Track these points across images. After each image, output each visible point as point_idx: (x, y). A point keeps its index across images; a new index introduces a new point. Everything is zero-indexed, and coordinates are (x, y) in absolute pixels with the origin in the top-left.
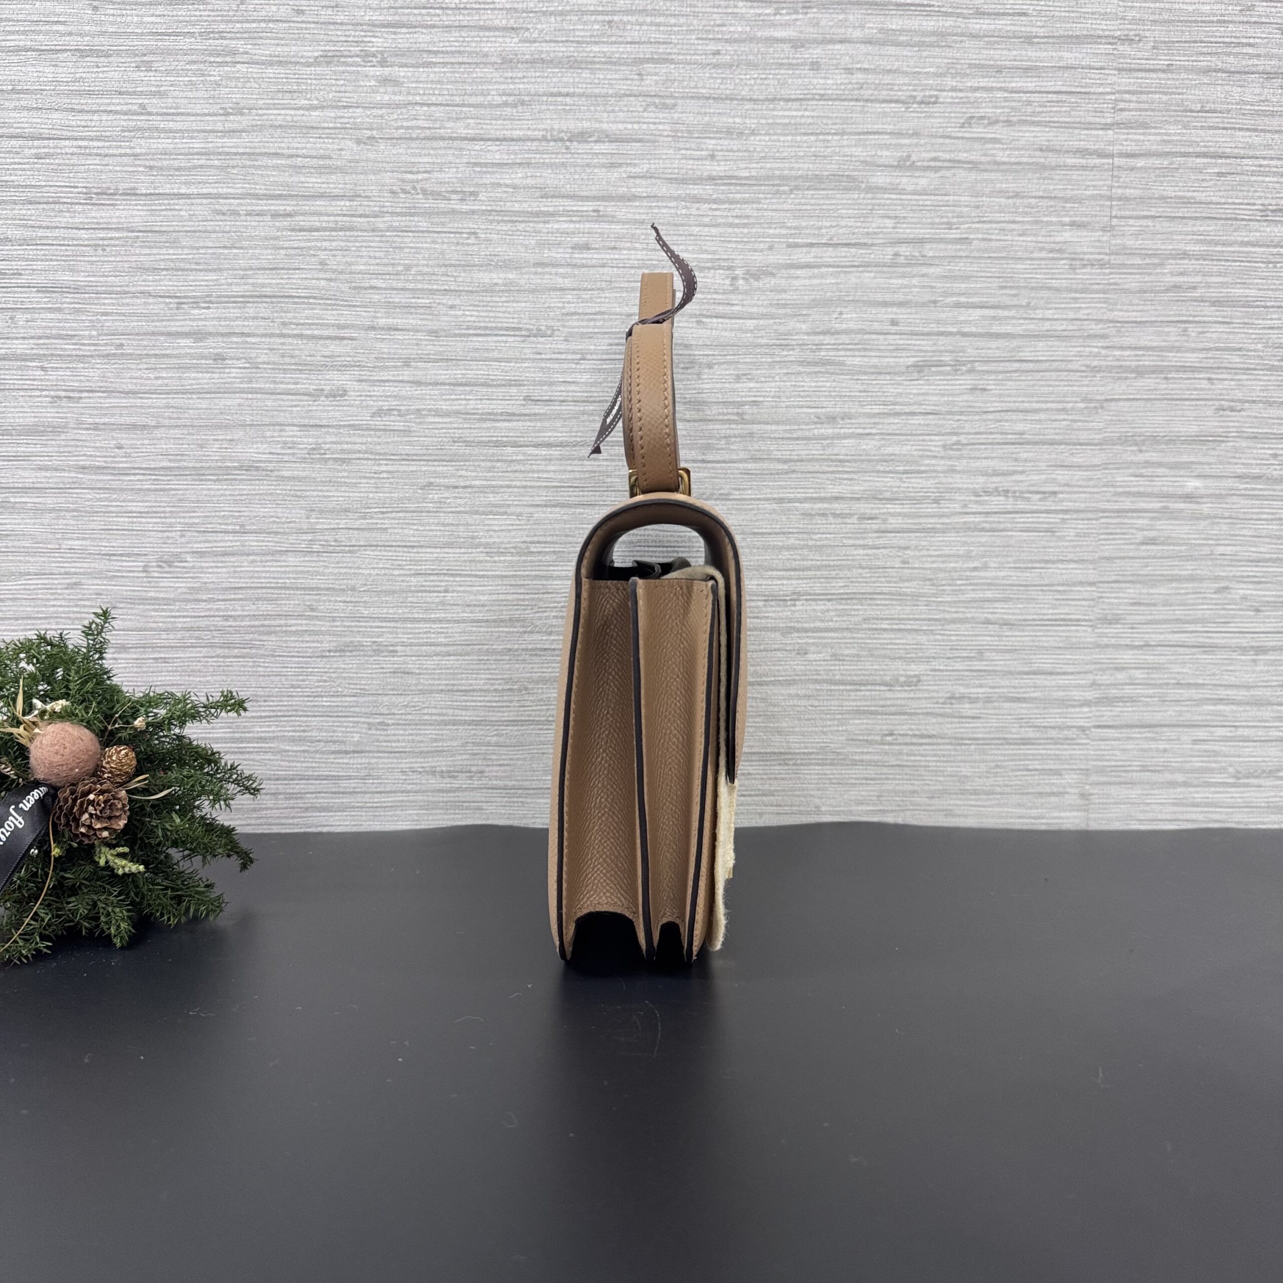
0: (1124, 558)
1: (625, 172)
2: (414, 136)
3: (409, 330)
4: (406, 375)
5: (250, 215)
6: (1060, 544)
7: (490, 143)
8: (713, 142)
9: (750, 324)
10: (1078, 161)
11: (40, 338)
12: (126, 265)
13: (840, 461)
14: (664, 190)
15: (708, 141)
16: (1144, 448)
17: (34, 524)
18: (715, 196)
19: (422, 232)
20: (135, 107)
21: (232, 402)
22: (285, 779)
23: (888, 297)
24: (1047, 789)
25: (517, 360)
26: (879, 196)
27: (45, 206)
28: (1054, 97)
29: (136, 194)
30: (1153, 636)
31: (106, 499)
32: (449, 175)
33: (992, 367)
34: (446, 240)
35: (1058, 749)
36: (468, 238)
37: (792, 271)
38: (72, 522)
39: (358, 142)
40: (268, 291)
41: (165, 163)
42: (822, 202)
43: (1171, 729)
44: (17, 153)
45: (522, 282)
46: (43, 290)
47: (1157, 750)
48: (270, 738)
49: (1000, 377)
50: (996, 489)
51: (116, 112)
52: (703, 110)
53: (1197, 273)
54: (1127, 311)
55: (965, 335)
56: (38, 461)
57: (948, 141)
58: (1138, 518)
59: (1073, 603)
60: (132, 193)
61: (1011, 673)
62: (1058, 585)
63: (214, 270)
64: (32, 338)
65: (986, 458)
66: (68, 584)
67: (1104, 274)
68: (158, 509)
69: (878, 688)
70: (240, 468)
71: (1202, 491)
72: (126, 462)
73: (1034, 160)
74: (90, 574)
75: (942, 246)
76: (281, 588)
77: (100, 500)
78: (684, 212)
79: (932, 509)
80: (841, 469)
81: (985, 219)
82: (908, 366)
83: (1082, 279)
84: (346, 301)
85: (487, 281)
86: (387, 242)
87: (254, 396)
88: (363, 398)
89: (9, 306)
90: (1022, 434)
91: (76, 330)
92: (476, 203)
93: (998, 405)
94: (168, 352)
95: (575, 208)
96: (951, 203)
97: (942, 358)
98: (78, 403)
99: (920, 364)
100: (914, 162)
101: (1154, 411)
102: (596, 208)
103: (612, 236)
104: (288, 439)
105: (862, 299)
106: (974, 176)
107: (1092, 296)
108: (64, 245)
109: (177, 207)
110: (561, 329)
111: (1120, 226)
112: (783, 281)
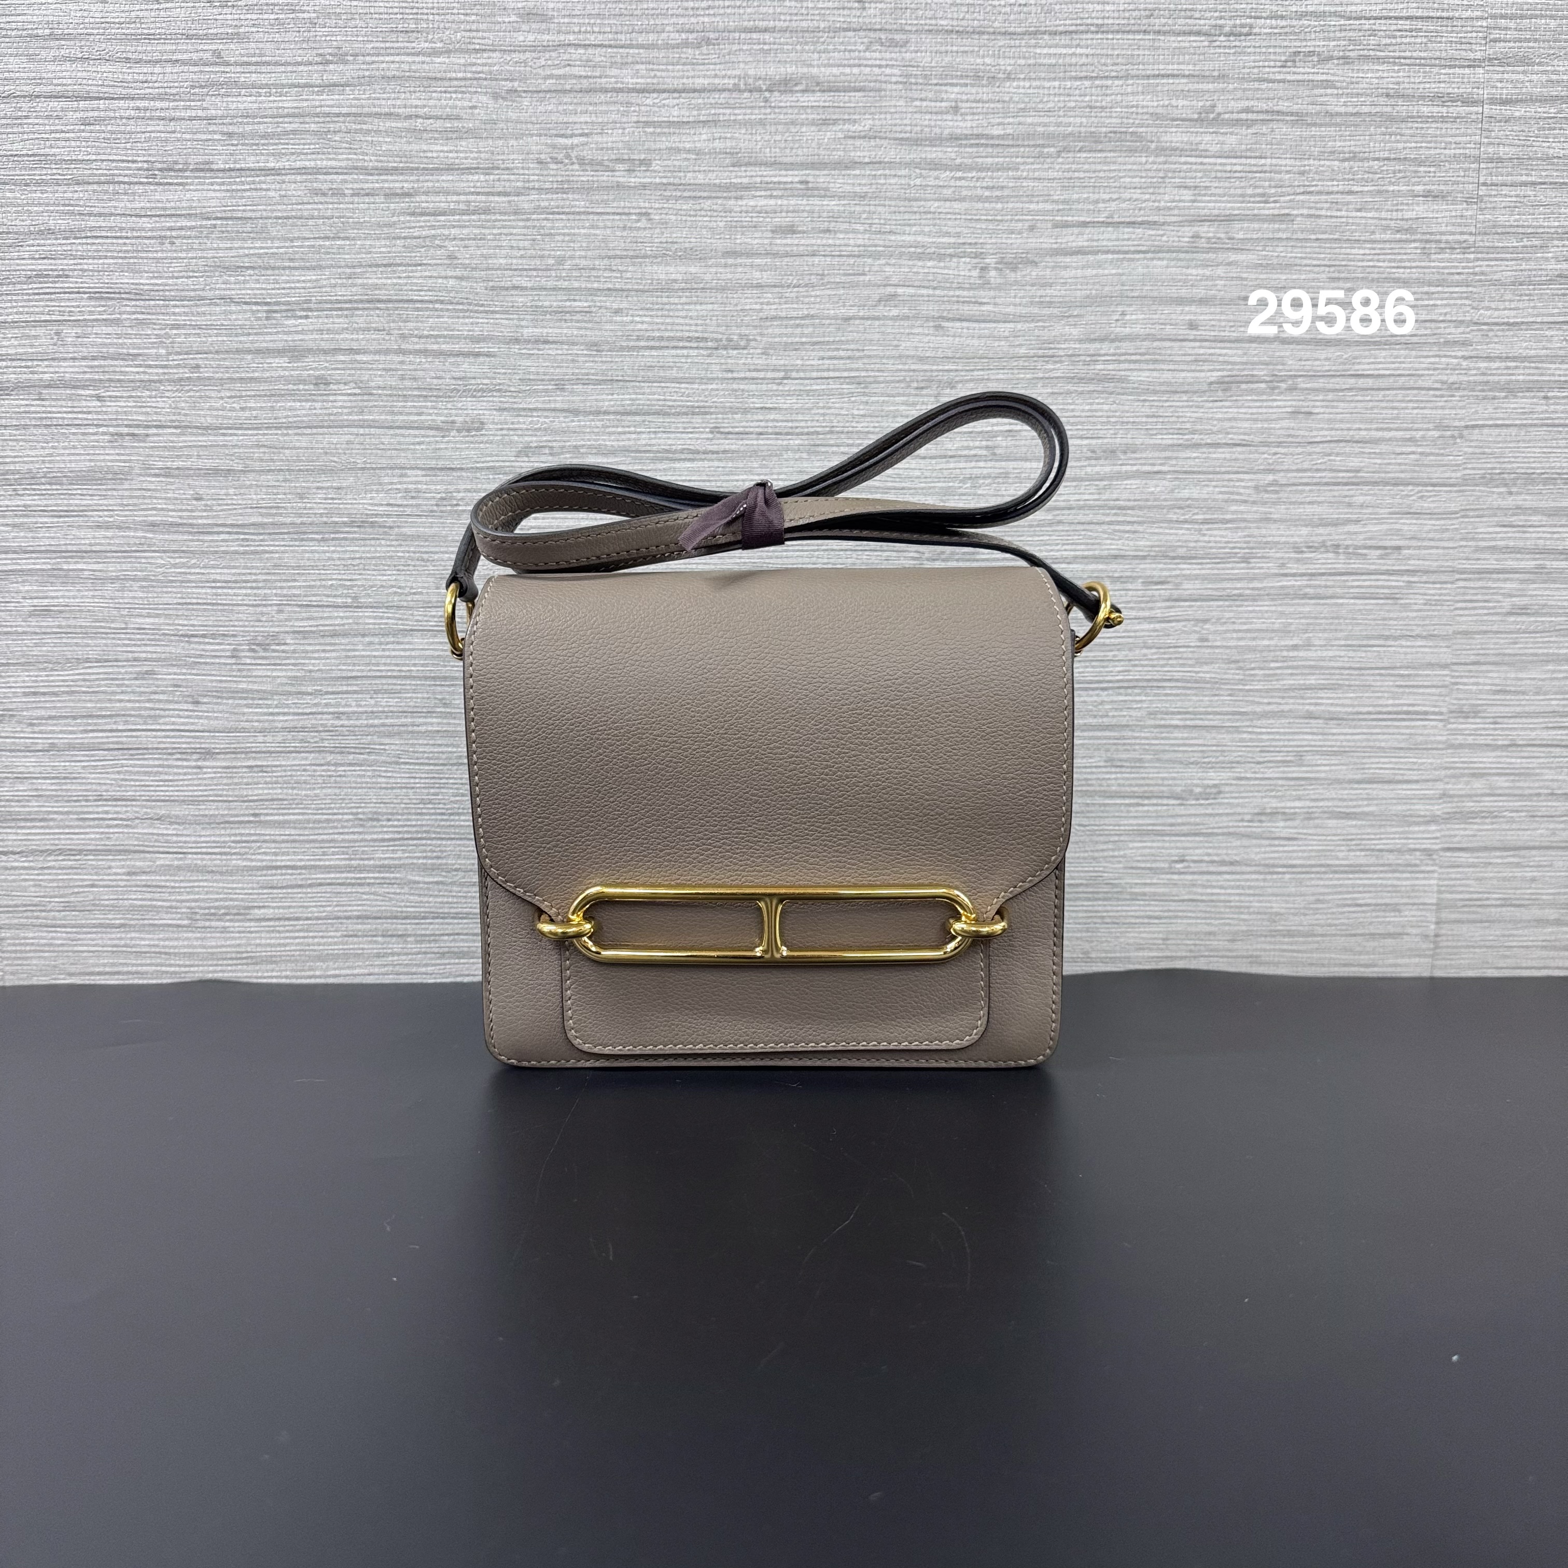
0: (1485, 632)
1: (841, 130)
2: (568, 87)
3: (562, 343)
4: (559, 401)
5: (358, 195)
6: (1404, 614)
7: (665, 95)
8: (956, 89)
9: (1005, 328)
10: (1436, 109)
11: (94, 358)
12: (201, 262)
13: (1120, 508)
14: (892, 153)
15: (949, 88)
16: (1514, 490)
17: (93, 597)
18: (958, 161)
19: (579, 213)
20: (207, 55)
21: (340, 438)
22: (415, 918)
23: (1184, 292)
24: (1381, 930)
25: (701, 381)
26: (1173, 159)
27: (95, 187)
28: (1406, 24)
29: (212, 170)
30: (1522, 733)
31: (183, 565)
32: (612, 138)
33: (1320, 383)
34: (609, 224)
35: (1398, 879)
36: (639, 221)
37: (1060, 259)
38: (141, 595)
39: (496, 96)
40: (382, 294)
41: (248, 128)
42: (1099, 167)
43: (1542, 852)
44: (58, 117)
45: (708, 277)
46: (97, 296)
47: (1523, 879)
48: (396, 866)
49: (1330, 396)
50: (1323, 544)
51: (184, 63)
52: (943, 49)
54: (1496, 309)
55: (1284, 341)
56: (96, 517)
57: (1265, 86)
58: (1506, 580)
59: (1421, 690)
60: (205, 169)
61: (1338, 781)
62: (1401, 667)
63: (313, 268)
64: (84, 358)
65: (1309, 503)
66: (138, 673)
67: (1468, 261)
68: (249, 578)
69: (1165, 801)
70: (351, 524)
72: (207, 517)
73: (1378, 109)
74: (165, 660)
75: (1256, 226)
76: (405, 677)
77: (175, 566)
78: (918, 181)
79: (1240, 569)
80: (1120, 519)
81: (1312, 189)
82: (1211, 383)
83: (1438, 267)
84: (482, 305)
85: (663, 277)
86: (534, 227)
87: (367, 431)
88: (504, 432)
89: (54, 318)
90: (1358, 471)
91: (139, 348)
92: (648, 174)
93: (1326, 433)
94: (256, 374)
95: (776, 180)
96: (1267, 168)
97: (1255, 373)
98: (144, 441)
99: (1227, 379)
100: (1219, 114)
101: (1529, 441)
102: (804, 178)
103: (825, 214)
104: (410, 486)
105: (1152, 294)
106: (1298, 132)
107: (1451, 289)
108: (121, 238)
109: (264, 186)
110: (759, 338)
111: (1490, 196)
112: (1048, 272)
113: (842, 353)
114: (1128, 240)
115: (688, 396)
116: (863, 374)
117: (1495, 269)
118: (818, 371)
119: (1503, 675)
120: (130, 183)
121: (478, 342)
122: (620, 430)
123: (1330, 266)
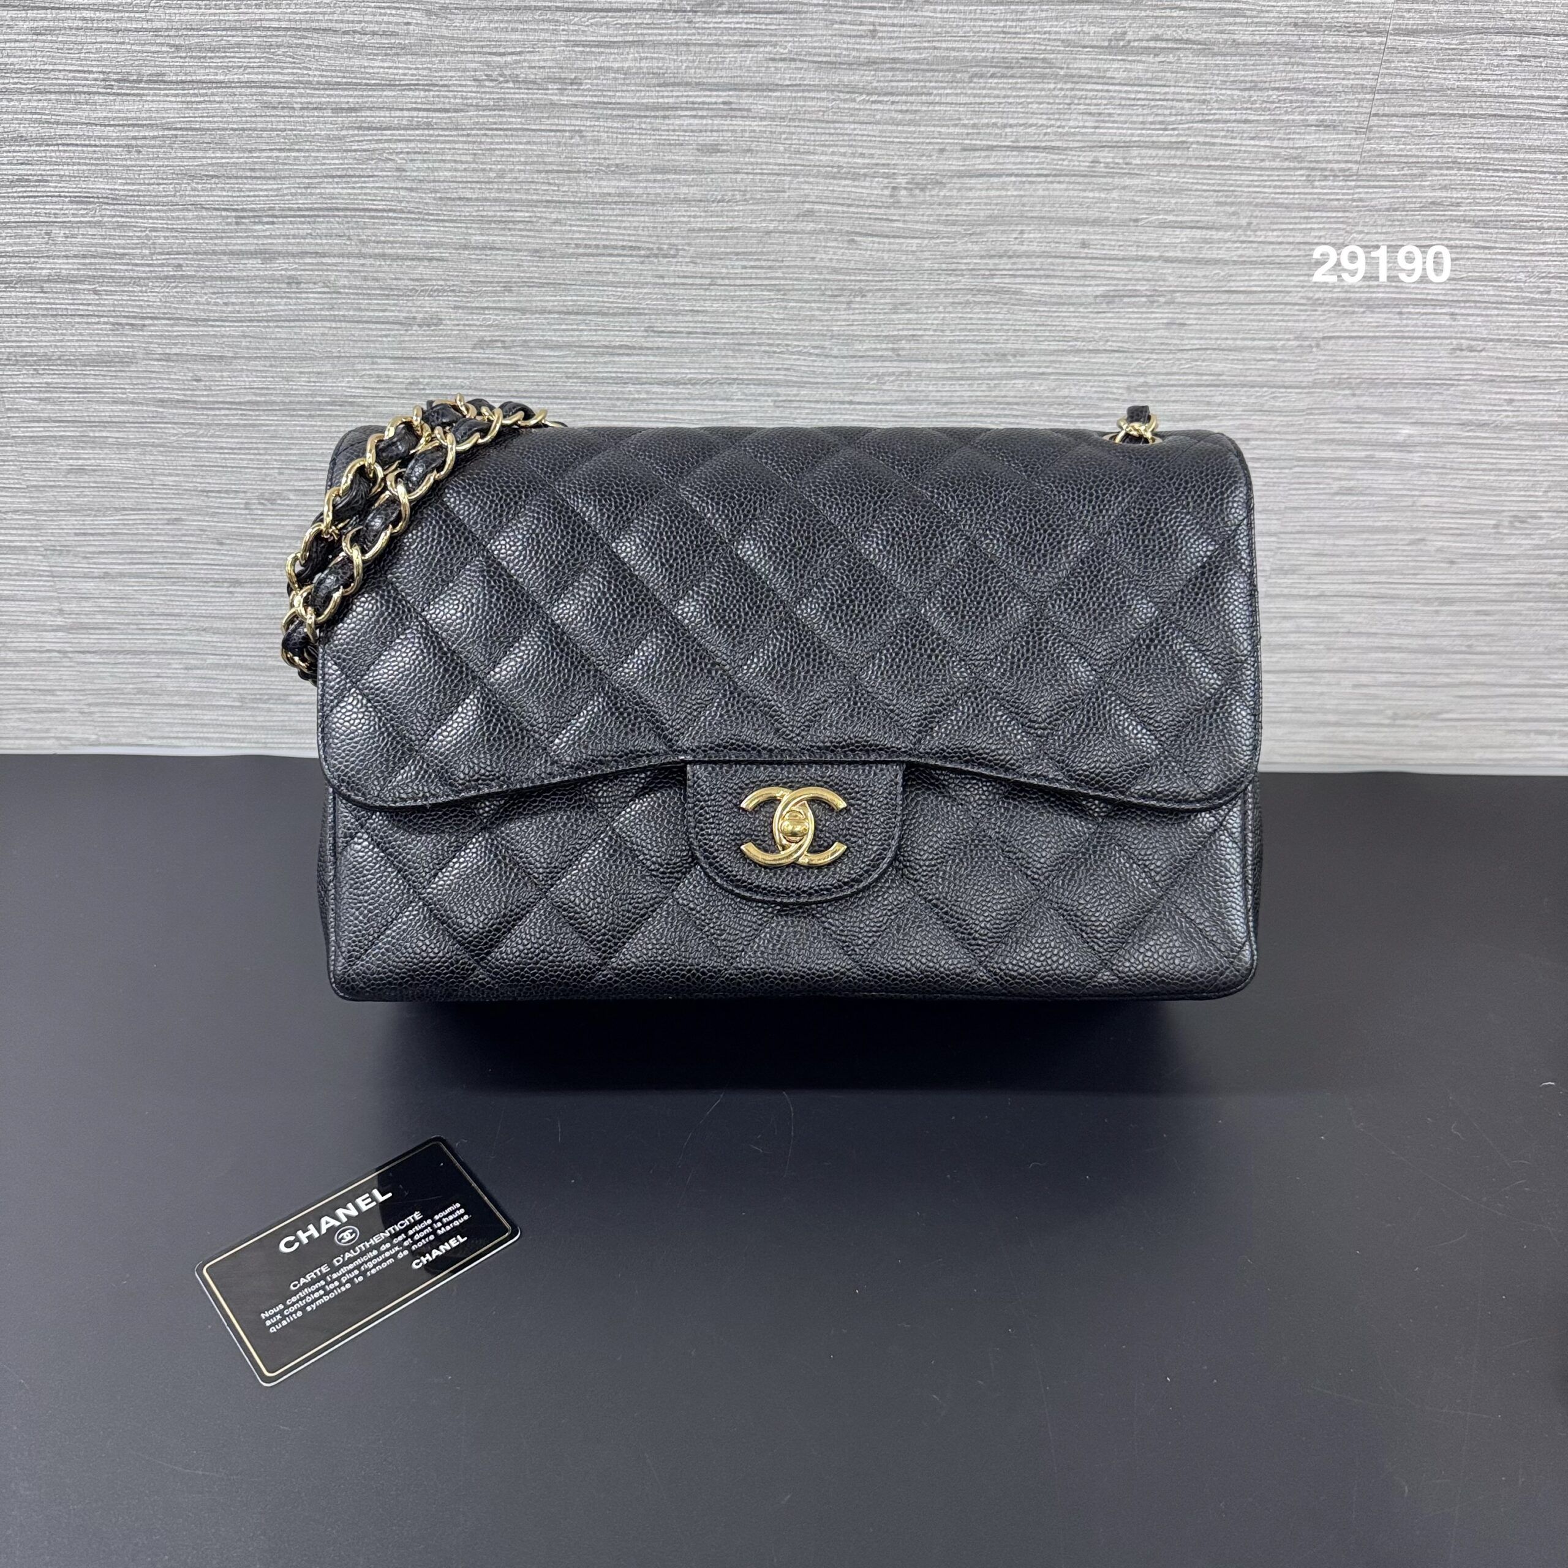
0: (1313, 508)
1: (763, 52)
3: (507, 249)
4: (508, 301)
5: (306, 109)
7: (592, 14)
8: (875, 12)
9: (913, 243)
10: (1341, 39)
11: (84, 257)
12: (169, 170)
13: (1008, 404)
14: (811, 77)
15: (868, 11)
16: (1358, 392)
17: (120, 459)
18: (874, 85)
19: (516, 130)
21: (316, 329)
23: (1080, 214)
25: (636, 285)
26: (1080, 85)
27: (58, 96)
29: (165, 82)
30: (1332, 586)
31: (192, 435)
32: (545, 57)
33: (1196, 298)
34: (544, 140)
36: (572, 138)
37: (967, 180)
38: (160, 458)
39: (429, 13)
40: (340, 203)
41: (194, 41)
43: (1332, 674)
44: (10, 27)
45: (639, 192)
46: (77, 200)
47: (1314, 693)
49: (1204, 310)
53: (1464, 186)
55: (1167, 260)
56: (111, 394)
57: (1176, 13)
58: (1337, 467)
60: (158, 80)
63: (274, 178)
64: (75, 256)
65: (1174, 401)
66: (168, 520)
67: (1349, 188)
68: (250, 446)
71: (1417, 439)
72: (208, 396)
73: (1284, 39)
74: (189, 510)
75: (1153, 152)
77: (186, 435)
78: (836, 104)
80: (1007, 412)
81: (1211, 117)
82: (1097, 297)
83: (1320, 193)
84: (432, 215)
85: (596, 190)
86: (474, 142)
87: (338, 324)
88: (461, 327)
89: (42, 219)
90: (1220, 375)
91: (124, 248)
92: (579, 93)
93: (1196, 342)
94: (234, 274)
95: (699, 100)
96: (1169, 97)
97: (1138, 288)
98: (142, 330)
99: (1111, 294)
100: (1129, 41)
101: (1378, 351)
102: (726, 99)
103: (747, 135)
104: (381, 372)
105: (1048, 215)
106: (1203, 60)
107: (1329, 214)
108: (90, 146)
109: (217, 99)
110: (686, 248)
111: (1380, 126)
112: (955, 193)
113: (764, 264)
114: (1031, 163)
115: (624, 298)
116: (782, 282)
117: (1373, 196)
118: (742, 278)
119: (1322, 542)
120: (89, 93)
121: (431, 248)
122: (564, 327)
123: (1219, 191)
